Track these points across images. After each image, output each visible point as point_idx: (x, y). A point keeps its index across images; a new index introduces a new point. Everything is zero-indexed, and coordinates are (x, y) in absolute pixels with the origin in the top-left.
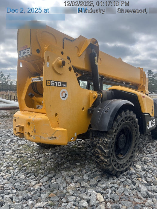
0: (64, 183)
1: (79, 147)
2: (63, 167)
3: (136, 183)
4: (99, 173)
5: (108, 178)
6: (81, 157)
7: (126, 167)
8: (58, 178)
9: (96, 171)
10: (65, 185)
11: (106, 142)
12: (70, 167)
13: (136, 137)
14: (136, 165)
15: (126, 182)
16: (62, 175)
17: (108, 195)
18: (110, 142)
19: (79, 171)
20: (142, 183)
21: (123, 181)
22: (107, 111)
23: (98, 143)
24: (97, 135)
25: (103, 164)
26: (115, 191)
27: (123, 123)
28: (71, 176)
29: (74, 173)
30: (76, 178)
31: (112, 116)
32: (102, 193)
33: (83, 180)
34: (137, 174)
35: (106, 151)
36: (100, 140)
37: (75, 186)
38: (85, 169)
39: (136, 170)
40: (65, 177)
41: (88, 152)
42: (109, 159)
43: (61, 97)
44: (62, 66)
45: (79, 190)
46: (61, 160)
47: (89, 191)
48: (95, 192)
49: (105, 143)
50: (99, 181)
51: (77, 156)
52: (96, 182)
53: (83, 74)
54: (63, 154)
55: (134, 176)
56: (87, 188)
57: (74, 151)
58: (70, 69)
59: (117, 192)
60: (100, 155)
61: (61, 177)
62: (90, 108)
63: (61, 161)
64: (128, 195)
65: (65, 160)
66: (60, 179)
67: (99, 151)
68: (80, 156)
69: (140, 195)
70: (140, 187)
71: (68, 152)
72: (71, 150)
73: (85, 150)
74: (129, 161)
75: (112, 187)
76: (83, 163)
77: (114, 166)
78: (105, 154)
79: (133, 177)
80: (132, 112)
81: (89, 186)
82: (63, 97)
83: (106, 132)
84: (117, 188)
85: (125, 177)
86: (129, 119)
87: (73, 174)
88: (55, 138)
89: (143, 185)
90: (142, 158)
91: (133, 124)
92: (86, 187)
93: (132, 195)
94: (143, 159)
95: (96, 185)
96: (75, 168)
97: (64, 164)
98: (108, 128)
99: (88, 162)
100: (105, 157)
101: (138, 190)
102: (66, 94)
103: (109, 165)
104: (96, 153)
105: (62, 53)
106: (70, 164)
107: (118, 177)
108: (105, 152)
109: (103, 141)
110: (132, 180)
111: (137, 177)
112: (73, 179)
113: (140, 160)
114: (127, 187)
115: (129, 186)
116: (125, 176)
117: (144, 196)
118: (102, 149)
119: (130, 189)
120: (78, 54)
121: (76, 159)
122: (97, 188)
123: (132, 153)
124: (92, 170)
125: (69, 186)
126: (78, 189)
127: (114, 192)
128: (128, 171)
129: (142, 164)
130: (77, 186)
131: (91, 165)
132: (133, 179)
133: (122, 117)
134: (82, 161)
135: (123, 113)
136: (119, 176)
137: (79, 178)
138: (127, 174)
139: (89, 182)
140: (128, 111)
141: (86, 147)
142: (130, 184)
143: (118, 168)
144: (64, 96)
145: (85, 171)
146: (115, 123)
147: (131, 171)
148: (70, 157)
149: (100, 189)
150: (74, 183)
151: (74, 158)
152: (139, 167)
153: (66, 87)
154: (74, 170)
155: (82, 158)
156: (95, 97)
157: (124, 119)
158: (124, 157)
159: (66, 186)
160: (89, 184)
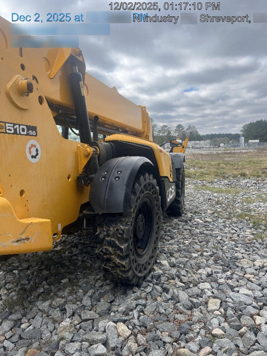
0: (49, 324)
1: (56, 250)
2: (35, 294)
3: (169, 290)
4: (107, 288)
5: (125, 293)
6: (66, 268)
7: (149, 267)
8: (33, 318)
9: (102, 286)
10: (51, 327)
11: (123, 231)
12: (51, 291)
13: (158, 217)
14: (161, 261)
15: (155, 291)
16: (39, 309)
17: (136, 321)
18: (128, 230)
19: (70, 294)
20: (177, 288)
21: (150, 292)
22: (118, 177)
23: (108, 235)
24: (104, 221)
25: (118, 271)
26: (143, 312)
27: (143, 195)
28: (59, 307)
29: (63, 300)
30: (70, 308)
31: (128, 185)
32: (124, 322)
33: (84, 306)
34: (166, 275)
35: (122, 247)
36: (111, 229)
37: (71, 323)
38: (80, 287)
39: (162, 268)
40: (48, 312)
41: (75, 255)
42: (127, 261)
43: (29, 157)
44: (26, 94)
45: (80, 328)
46: (29, 281)
47: (101, 324)
48: (113, 324)
49: (120, 234)
50: (111, 302)
51: (58, 267)
52: (108, 305)
53: (60, 112)
54: (28, 269)
55: (163, 279)
56: (95, 320)
57: (49, 259)
58: (41, 100)
59: (145, 312)
60: (113, 257)
61: (40, 313)
62: (80, 174)
63: (29, 283)
64: (163, 311)
65: (37, 281)
66: (39, 318)
67: (110, 249)
68: (63, 266)
69: (181, 307)
70: (177, 293)
71: (39, 263)
72: (43, 259)
73: (69, 253)
74: (152, 257)
75: (137, 305)
76: (73, 276)
77: (135, 270)
78: (122, 252)
79: (162, 282)
80: (151, 176)
81: (98, 316)
82: (33, 157)
83: (121, 215)
84: (145, 306)
85: (151, 284)
86: (149, 188)
87: (62, 303)
88: (27, 239)
89: (180, 289)
90: (164, 247)
91: (154, 196)
92: (93, 320)
93: (170, 310)
94: (166, 249)
95: (109, 311)
96: (60, 289)
97: (38, 287)
98: (124, 206)
99: (81, 272)
100: (122, 258)
101: (175, 299)
102: (37, 150)
103: (128, 271)
104: (105, 254)
105: (23, 67)
106: (48, 284)
107: (140, 287)
108: (121, 249)
109: (117, 230)
110: (162, 286)
111: (169, 279)
112: (63, 311)
113: (163, 252)
114: (159, 299)
115: (160, 296)
116: (150, 282)
117: (187, 307)
118: (116, 244)
119: (164, 301)
120: (50, 74)
121: (60, 273)
122: (112, 314)
123: (155, 243)
124: (93, 287)
125: (61, 325)
126: (78, 326)
127: (142, 314)
128: (152, 273)
129: (168, 257)
130: (76, 322)
131: (89, 277)
132: (164, 283)
133: (140, 185)
134: (70, 273)
135: (142, 178)
136: (142, 284)
137: (75, 307)
138: (152, 277)
139: (94, 309)
140: (147, 175)
141: (69, 248)
142: (161, 293)
143: (140, 272)
144: (34, 153)
145: (81, 291)
146: (133, 196)
147: (156, 272)
148: (45, 273)
149: (118, 316)
150: (69, 317)
151: (53, 271)
152: (165, 262)
153: (36, 136)
154: (60, 294)
155: (68, 268)
156: (89, 154)
157: (143, 189)
158: (145, 251)
159: (55, 328)
160: (97, 312)
